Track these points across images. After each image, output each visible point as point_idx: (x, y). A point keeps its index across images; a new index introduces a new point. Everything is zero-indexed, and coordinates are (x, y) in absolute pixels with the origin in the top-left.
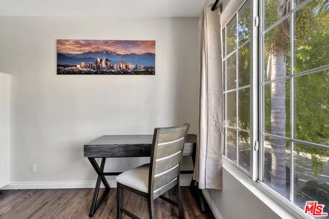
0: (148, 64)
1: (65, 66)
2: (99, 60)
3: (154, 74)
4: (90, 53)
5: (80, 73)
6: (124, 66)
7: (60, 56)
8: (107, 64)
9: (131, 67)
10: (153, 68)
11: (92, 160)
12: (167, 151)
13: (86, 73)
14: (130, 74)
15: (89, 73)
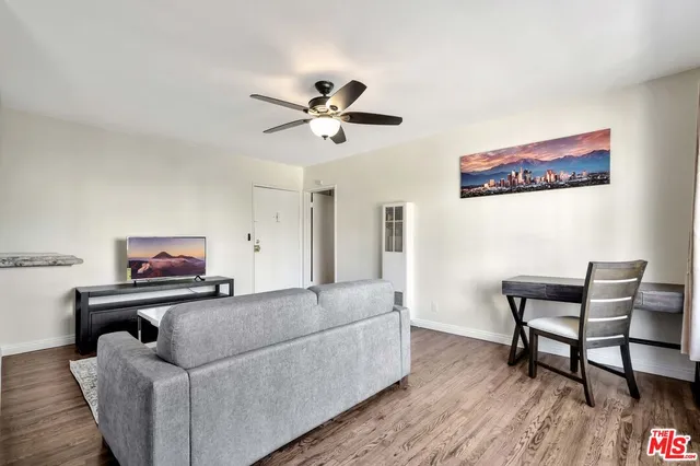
0: (596, 168)
1: (469, 188)
2: (513, 173)
3: (608, 183)
4: (501, 166)
5: (489, 193)
6: (552, 177)
7: (464, 176)
8: (525, 178)
9: (565, 176)
10: (607, 173)
11: (510, 299)
13: (496, 193)
14: (563, 186)
15: (501, 192)
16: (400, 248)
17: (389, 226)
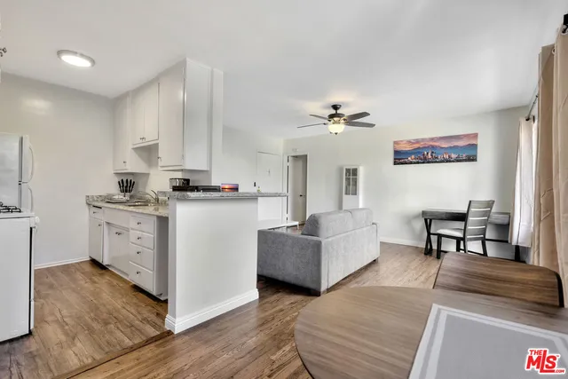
0: (471, 153)
1: (400, 159)
2: (426, 153)
3: (476, 161)
4: (419, 148)
5: (411, 163)
6: (447, 156)
7: (396, 152)
8: (432, 155)
9: (454, 156)
10: (476, 156)
11: (426, 220)
12: (476, 215)
13: (415, 163)
14: (453, 161)
15: (418, 163)
16: (355, 193)
17: (348, 179)
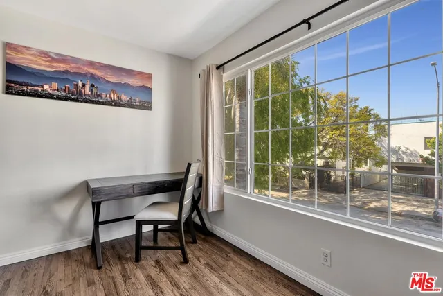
0: (144, 98)
1: (21, 83)
2: (80, 84)
3: (151, 110)
4: (66, 72)
5: (49, 96)
6: (116, 97)
8: (92, 91)
9: (125, 98)
10: (150, 103)
13: (58, 98)
14: (123, 106)
15: (65, 99)
